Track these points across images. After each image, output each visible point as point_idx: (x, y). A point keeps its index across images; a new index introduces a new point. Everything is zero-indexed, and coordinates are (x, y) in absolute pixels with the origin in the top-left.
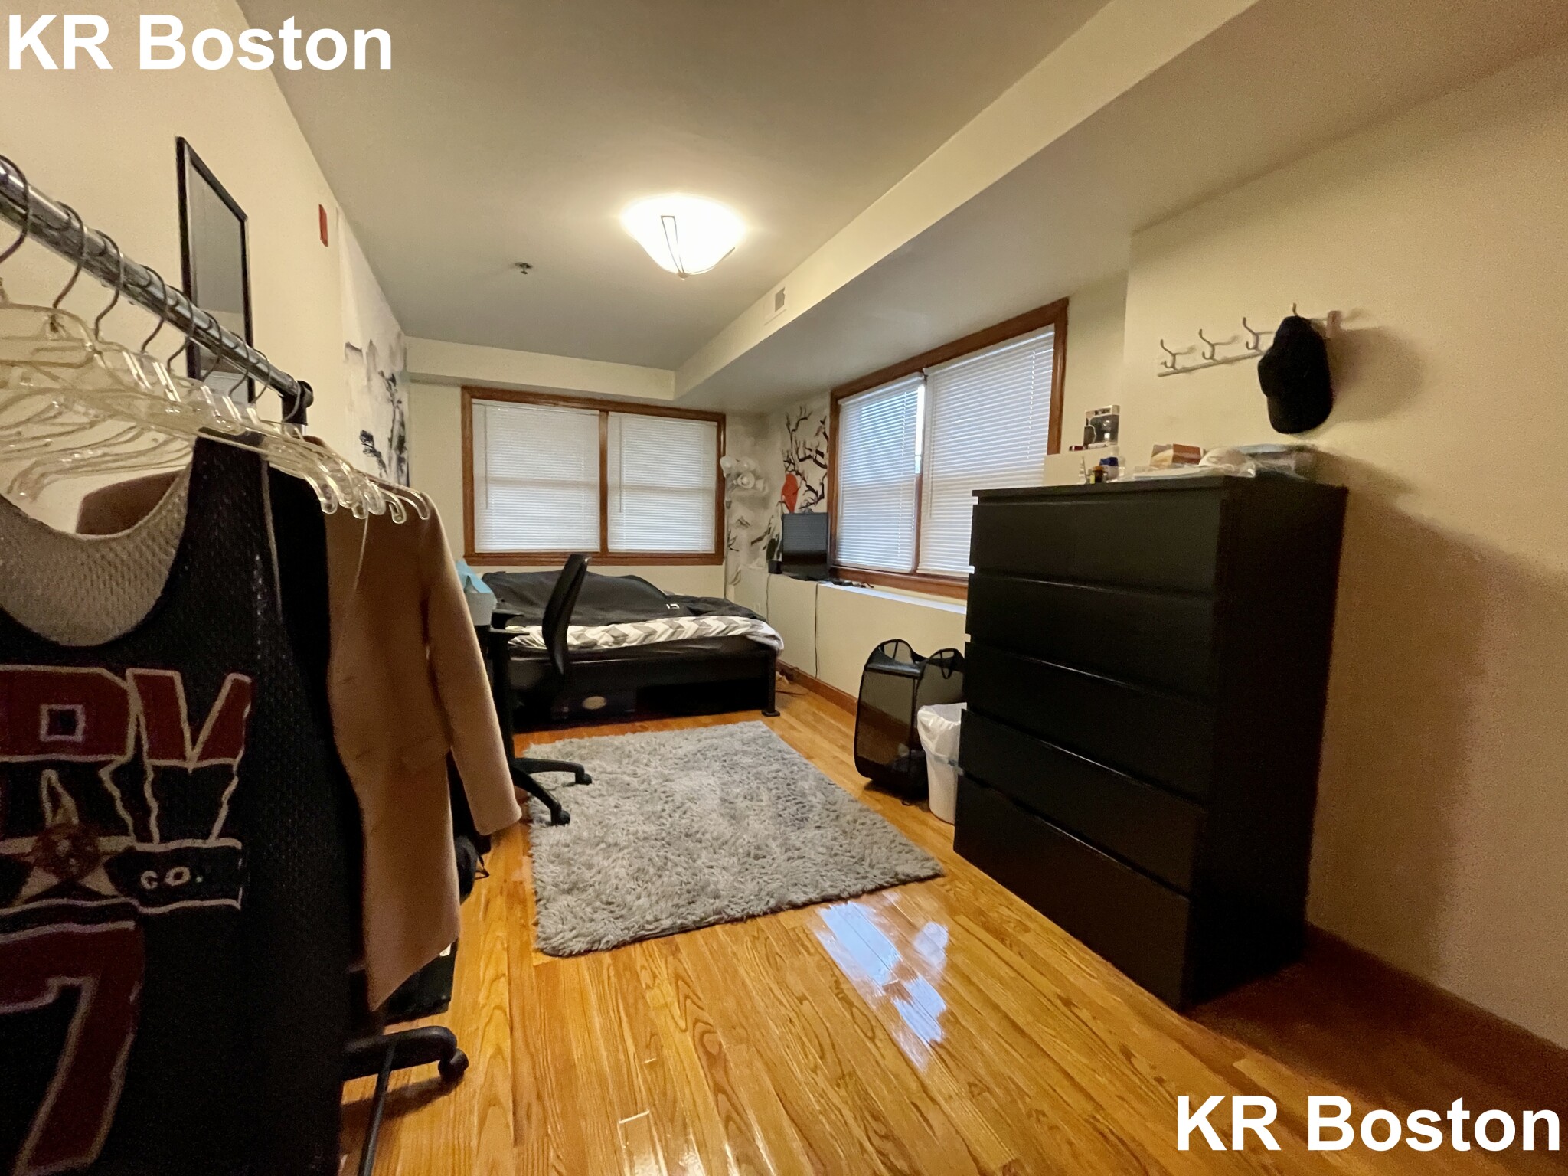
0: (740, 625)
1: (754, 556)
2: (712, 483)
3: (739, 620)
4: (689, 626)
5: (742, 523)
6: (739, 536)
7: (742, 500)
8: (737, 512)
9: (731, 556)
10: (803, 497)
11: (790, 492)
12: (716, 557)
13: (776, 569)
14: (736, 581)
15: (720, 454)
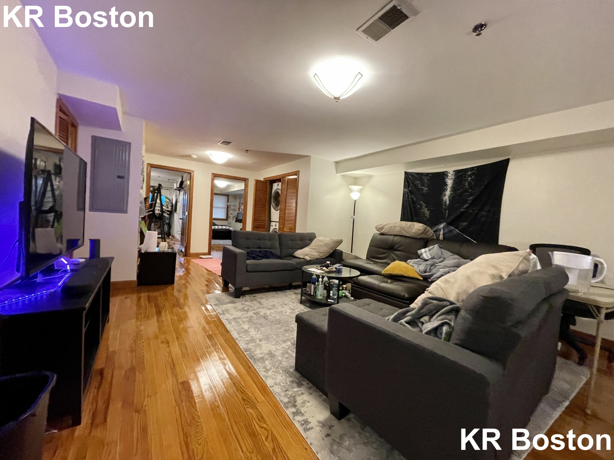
0: (228, 228)
1: (233, 220)
2: (226, 206)
3: (227, 227)
4: (220, 227)
5: (231, 214)
6: (231, 216)
7: (232, 210)
8: (230, 212)
9: (229, 220)
10: (241, 210)
11: (239, 209)
12: (226, 219)
13: (236, 221)
14: (230, 224)
15: (228, 201)
